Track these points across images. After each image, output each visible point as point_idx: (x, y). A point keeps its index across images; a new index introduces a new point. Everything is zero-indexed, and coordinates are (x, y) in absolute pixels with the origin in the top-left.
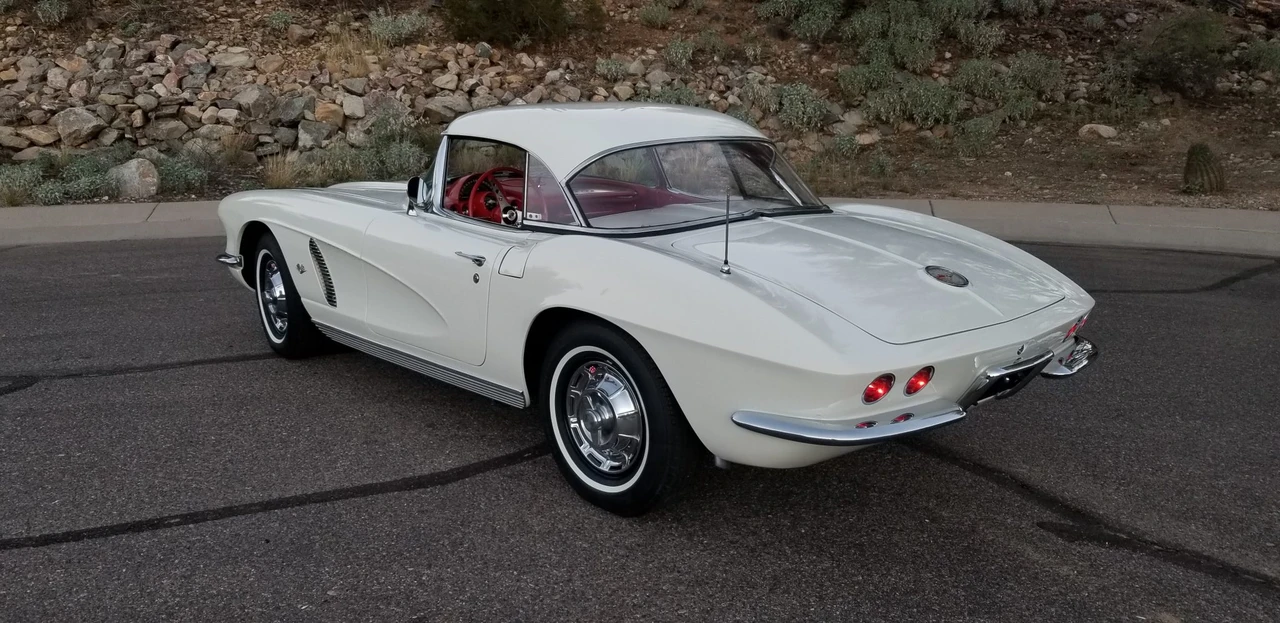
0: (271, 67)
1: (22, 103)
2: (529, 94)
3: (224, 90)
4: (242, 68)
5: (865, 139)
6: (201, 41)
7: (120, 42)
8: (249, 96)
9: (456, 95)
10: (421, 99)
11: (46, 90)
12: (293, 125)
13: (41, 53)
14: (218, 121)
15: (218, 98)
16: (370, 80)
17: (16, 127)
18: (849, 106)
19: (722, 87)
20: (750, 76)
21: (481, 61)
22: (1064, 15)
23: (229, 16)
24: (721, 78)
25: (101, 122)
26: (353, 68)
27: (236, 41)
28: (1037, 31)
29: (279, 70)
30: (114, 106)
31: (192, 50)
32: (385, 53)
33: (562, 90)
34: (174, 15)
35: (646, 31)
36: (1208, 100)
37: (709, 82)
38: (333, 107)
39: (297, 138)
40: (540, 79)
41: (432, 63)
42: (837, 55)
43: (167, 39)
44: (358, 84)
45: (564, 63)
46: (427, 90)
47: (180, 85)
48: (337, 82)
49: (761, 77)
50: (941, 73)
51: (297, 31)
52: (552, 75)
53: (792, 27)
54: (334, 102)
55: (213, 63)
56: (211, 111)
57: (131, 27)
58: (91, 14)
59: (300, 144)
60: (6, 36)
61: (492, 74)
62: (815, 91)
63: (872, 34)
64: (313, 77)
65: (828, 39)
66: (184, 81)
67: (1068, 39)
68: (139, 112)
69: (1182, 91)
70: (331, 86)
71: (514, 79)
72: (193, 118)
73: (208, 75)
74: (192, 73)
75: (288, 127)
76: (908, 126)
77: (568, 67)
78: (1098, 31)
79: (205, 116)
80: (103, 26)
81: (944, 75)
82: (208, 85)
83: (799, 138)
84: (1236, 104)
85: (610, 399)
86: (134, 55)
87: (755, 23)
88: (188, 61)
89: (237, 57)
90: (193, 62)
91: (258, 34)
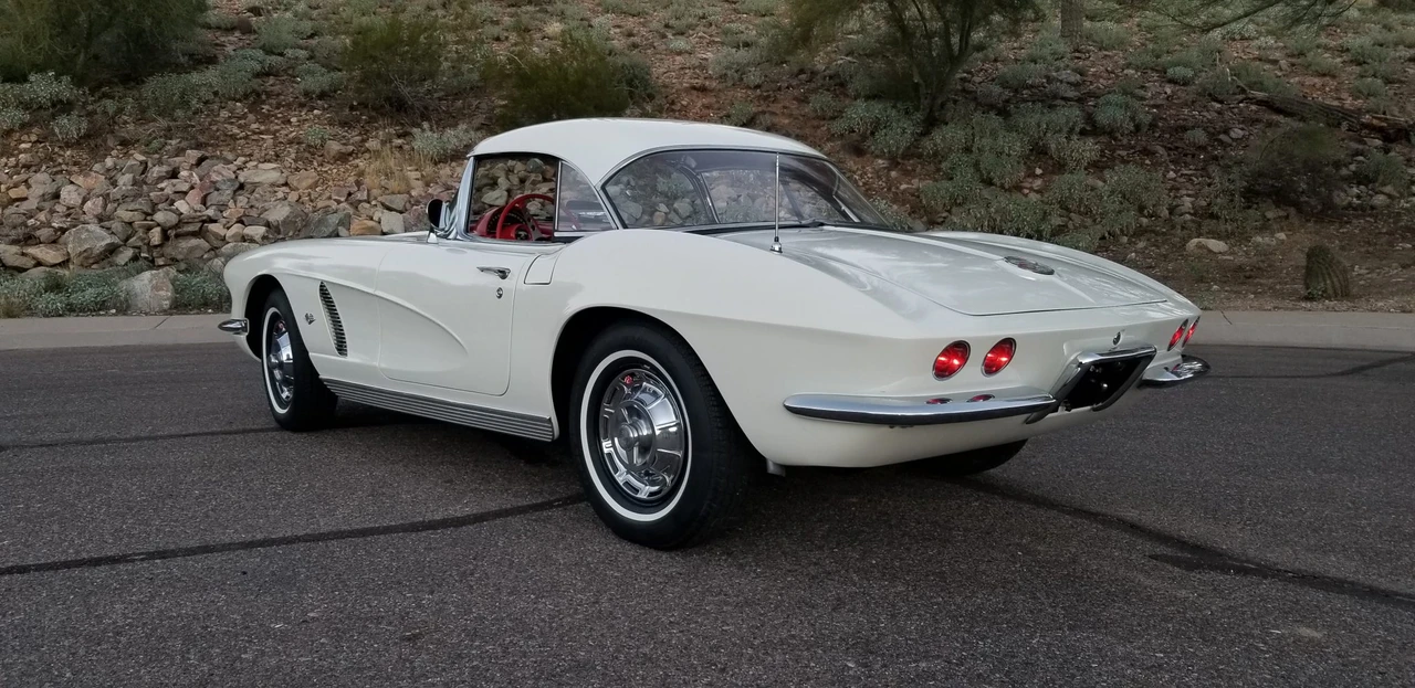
0: (305, 184)
1: (31, 222)
3: (252, 207)
4: (273, 185)
6: (230, 156)
7: (142, 158)
8: (279, 213)
11: (59, 208)
13: (55, 170)
14: (244, 239)
15: (245, 215)
16: (411, 196)
17: (22, 246)
21: (533, 176)
22: (1163, 131)
23: (261, 133)
25: (116, 240)
26: (393, 184)
27: (268, 157)
28: (1132, 148)
29: (314, 186)
30: (130, 224)
31: (220, 166)
32: (429, 169)
34: (202, 132)
36: (1327, 213)
38: (371, 223)
42: (918, 170)
43: (193, 155)
44: (399, 201)
47: (204, 202)
48: (375, 199)
50: (1031, 189)
51: (334, 147)
53: (868, 143)
54: (372, 219)
55: (242, 179)
56: (236, 228)
57: (155, 144)
58: (112, 132)
60: (21, 153)
62: (895, 207)
63: (955, 148)
64: (350, 194)
65: (907, 155)
66: (209, 198)
67: (1169, 155)
68: (158, 229)
69: (1298, 206)
70: (369, 202)
72: (216, 235)
73: (235, 192)
74: (218, 190)
77: (628, 183)
78: (1200, 147)
79: (229, 233)
80: (125, 143)
81: (1035, 191)
82: (235, 202)
84: (1357, 217)
85: (647, 409)
86: (156, 171)
87: (828, 140)
88: (215, 177)
89: (267, 173)
90: (219, 178)
91: (292, 150)
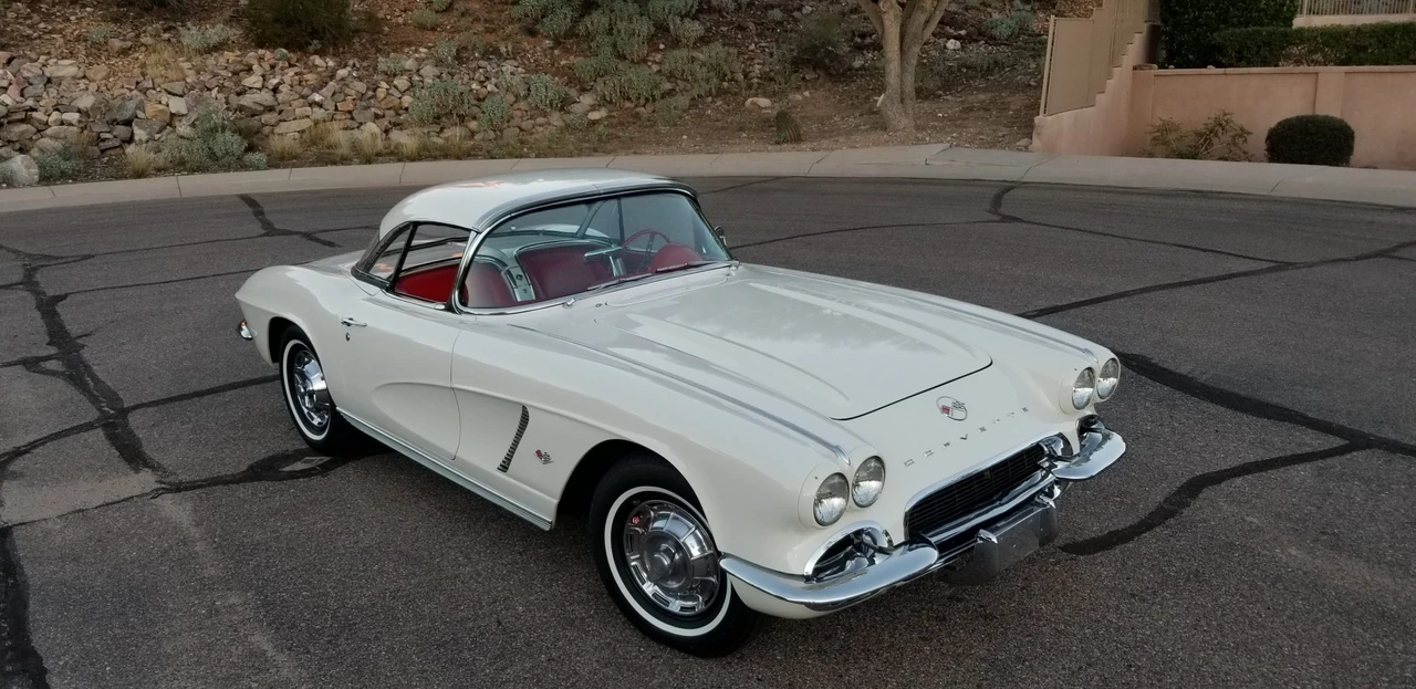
0: (99, 76)
2: (324, 90)
3: (62, 97)
4: (74, 78)
5: (594, 116)
6: (34, 56)
8: (86, 102)
9: (263, 93)
10: (233, 97)
12: (128, 123)
14: (62, 123)
15: (59, 104)
16: (187, 83)
18: (583, 90)
19: (482, 78)
20: (504, 69)
21: (281, 64)
22: (757, 9)
23: (50, 32)
24: (481, 70)
26: (172, 74)
27: (65, 55)
28: (733, 24)
29: (107, 78)
31: (27, 64)
32: (197, 60)
33: (351, 85)
35: (419, 33)
37: (472, 74)
38: (161, 107)
39: (133, 134)
40: (332, 77)
41: (239, 67)
42: (574, 49)
43: (3, 56)
44: (178, 87)
45: (351, 62)
46: (238, 89)
47: (23, 95)
48: (159, 86)
49: (511, 69)
50: (654, 62)
51: (117, 44)
52: (342, 73)
53: (538, 27)
54: (160, 103)
55: (48, 75)
56: (55, 115)
59: (136, 138)
61: (291, 74)
62: (556, 79)
64: (138, 83)
65: (569, 35)
66: (26, 91)
69: (827, 70)
70: (154, 89)
71: (310, 77)
72: (40, 121)
73: (45, 85)
74: (31, 84)
75: (123, 124)
76: (628, 104)
77: (354, 66)
78: (779, 22)
79: (51, 119)
81: (657, 63)
82: (47, 93)
83: (545, 116)
87: (510, 23)
88: (26, 74)
89: (66, 68)
90: (29, 75)
91: (81, 46)
